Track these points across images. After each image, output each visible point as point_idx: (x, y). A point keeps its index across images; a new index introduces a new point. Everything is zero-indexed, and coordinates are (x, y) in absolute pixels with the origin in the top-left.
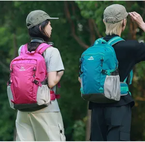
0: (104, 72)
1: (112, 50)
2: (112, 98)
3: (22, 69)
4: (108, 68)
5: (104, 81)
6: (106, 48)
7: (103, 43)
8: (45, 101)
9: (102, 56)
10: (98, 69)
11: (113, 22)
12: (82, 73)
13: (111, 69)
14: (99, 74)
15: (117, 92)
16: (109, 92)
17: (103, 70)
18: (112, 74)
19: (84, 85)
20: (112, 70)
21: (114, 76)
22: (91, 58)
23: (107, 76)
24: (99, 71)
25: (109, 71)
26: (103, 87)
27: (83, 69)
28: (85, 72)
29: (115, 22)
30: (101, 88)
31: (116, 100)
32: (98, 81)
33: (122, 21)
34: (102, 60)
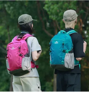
0: (64, 51)
1: (70, 38)
2: (69, 67)
3: (13, 48)
4: (67, 49)
5: (64, 57)
6: (65, 36)
7: (63, 33)
8: (27, 68)
9: (63, 41)
10: (61, 49)
11: (70, 21)
12: (51, 52)
13: (68, 49)
14: (61, 52)
15: (72, 63)
16: (68, 64)
17: (64, 50)
18: (70, 52)
19: (52, 59)
20: (70, 50)
21: (71, 54)
22: (56, 43)
23: (66, 54)
24: (62, 51)
25: (67, 51)
26: (64, 60)
27: (51, 49)
28: (53, 51)
29: (71, 20)
30: (63, 61)
31: (71, 68)
32: (61, 57)
33: (75, 20)
34: (63, 44)
